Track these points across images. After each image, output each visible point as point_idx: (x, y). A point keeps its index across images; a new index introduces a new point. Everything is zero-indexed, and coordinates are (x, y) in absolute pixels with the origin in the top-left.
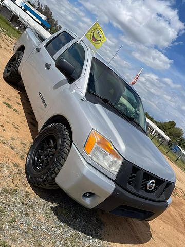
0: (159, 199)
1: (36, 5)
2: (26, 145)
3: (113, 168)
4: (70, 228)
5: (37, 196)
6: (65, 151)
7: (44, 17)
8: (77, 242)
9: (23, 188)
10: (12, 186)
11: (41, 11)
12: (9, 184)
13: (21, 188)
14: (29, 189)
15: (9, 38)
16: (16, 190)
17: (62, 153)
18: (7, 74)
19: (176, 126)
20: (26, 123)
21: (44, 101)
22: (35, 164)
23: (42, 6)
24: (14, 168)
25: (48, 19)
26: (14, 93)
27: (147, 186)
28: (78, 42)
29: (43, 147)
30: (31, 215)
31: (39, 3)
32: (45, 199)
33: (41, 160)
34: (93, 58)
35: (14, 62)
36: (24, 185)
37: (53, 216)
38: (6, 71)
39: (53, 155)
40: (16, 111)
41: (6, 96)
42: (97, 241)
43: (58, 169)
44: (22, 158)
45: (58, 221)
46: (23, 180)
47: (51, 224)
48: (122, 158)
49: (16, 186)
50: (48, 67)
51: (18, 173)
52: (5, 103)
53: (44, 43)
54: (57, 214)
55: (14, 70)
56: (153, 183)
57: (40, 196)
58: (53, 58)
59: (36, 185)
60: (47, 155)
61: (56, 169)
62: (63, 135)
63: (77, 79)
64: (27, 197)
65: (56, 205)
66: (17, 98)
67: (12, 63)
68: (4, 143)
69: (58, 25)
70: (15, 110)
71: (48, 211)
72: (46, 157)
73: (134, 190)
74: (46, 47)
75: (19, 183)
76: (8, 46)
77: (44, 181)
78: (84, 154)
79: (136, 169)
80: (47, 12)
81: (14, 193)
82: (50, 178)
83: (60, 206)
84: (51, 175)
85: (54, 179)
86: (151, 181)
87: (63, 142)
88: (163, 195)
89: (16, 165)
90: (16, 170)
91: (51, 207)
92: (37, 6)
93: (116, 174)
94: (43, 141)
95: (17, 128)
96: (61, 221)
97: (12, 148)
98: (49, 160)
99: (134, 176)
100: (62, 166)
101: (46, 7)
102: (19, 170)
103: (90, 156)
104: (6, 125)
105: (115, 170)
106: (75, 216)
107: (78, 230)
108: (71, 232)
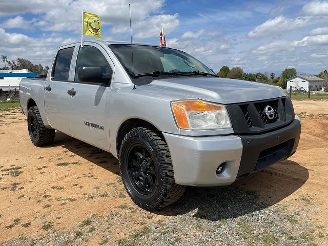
0: (288, 121)
1: (8, 65)
2: (114, 184)
3: (223, 122)
4: (229, 219)
5: (170, 217)
6: (161, 148)
7: (25, 71)
8: (249, 226)
9: (150, 221)
10: (138, 227)
11: (17, 68)
12: (133, 228)
13: (148, 222)
14: (157, 217)
15: (9, 112)
16: (145, 228)
17: (160, 152)
18: (37, 139)
19: (230, 69)
20: (96, 166)
21: (97, 126)
22: (141, 189)
23: (14, 63)
24: (123, 211)
25: (30, 70)
26: (59, 150)
27: (266, 116)
28: (82, 46)
29: (134, 167)
30: (183, 237)
31: (9, 62)
32: (180, 214)
33: (144, 181)
34: (109, 45)
35: (34, 122)
36: (149, 218)
37: (204, 222)
38: (33, 137)
39: (152, 164)
40: (76, 163)
41: (53, 158)
42: (266, 211)
43: (170, 171)
44: (122, 197)
45: (213, 223)
46: (143, 214)
47: (209, 230)
48: (223, 106)
49: (142, 224)
50: (72, 93)
51: (132, 212)
52: (59, 165)
53: (49, 77)
54: (205, 217)
55: (41, 129)
56: (269, 109)
57: (174, 215)
58: (69, 82)
59: (161, 206)
60: (146, 170)
61: (168, 172)
62: (145, 137)
63: (111, 76)
64: (163, 225)
65: (196, 211)
66: (65, 152)
67: (34, 125)
68: (92, 197)
69: (44, 68)
70: (74, 163)
71: (195, 221)
72: (145, 173)
73: (259, 129)
74: (53, 79)
75: (142, 219)
76: (13, 118)
77: (165, 195)
78: (184, 132)
79: (244, 106)
80: (24, 64)
81: (146, 231)
82: (169, 186)
83: (200, 209)
84: (167, 183)
85: (174, 184)
86: (267, 109)
87: (151, 143)
88: (287, 115)
89: (123, 207)
90: (128, 211)
91: (193, 216)
92: (10, 67)
93: (230, 126)
94: (130, 161)
95: (93, 176)
96: (215, 220)
97: (103, 196)
98: (152, 172)
99: (248, 116)
100: (171, 164)
101: (20, 60)
102: (131, 208)
103: (191, 128)
104: (78, 181)
105: (226, 123)
106: (224, 206)
107: (239, 215)
108: (234, 222)
